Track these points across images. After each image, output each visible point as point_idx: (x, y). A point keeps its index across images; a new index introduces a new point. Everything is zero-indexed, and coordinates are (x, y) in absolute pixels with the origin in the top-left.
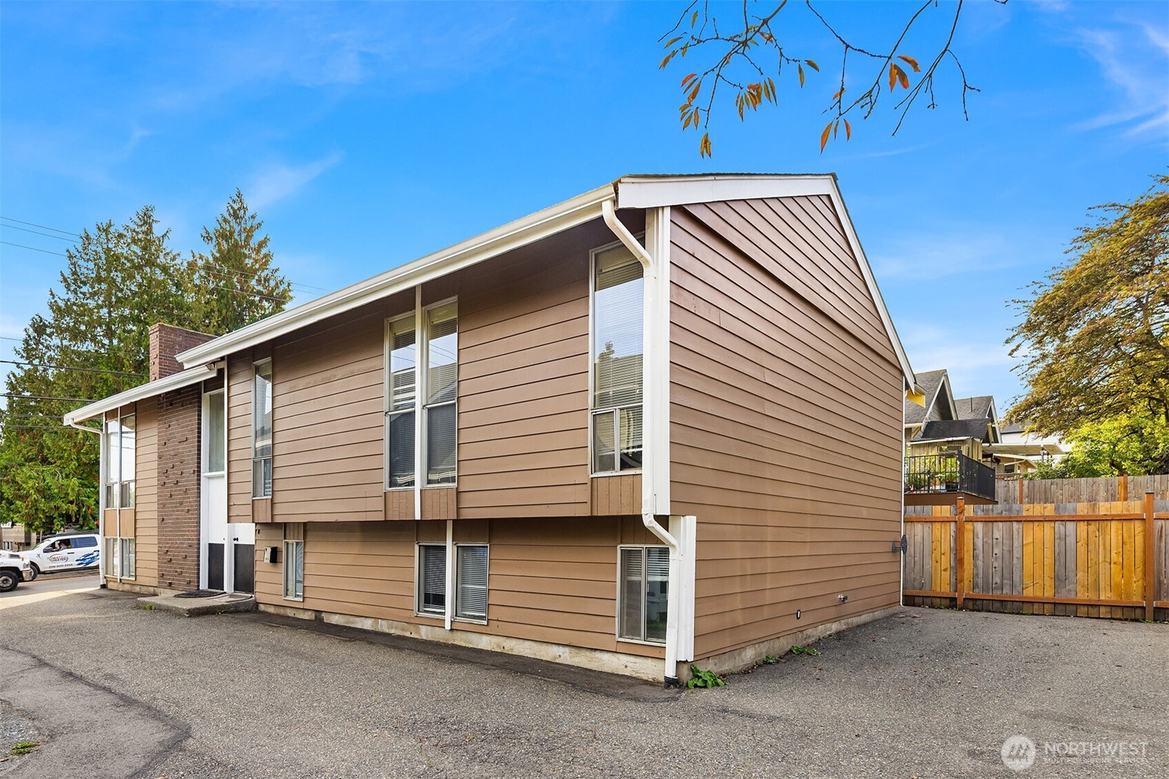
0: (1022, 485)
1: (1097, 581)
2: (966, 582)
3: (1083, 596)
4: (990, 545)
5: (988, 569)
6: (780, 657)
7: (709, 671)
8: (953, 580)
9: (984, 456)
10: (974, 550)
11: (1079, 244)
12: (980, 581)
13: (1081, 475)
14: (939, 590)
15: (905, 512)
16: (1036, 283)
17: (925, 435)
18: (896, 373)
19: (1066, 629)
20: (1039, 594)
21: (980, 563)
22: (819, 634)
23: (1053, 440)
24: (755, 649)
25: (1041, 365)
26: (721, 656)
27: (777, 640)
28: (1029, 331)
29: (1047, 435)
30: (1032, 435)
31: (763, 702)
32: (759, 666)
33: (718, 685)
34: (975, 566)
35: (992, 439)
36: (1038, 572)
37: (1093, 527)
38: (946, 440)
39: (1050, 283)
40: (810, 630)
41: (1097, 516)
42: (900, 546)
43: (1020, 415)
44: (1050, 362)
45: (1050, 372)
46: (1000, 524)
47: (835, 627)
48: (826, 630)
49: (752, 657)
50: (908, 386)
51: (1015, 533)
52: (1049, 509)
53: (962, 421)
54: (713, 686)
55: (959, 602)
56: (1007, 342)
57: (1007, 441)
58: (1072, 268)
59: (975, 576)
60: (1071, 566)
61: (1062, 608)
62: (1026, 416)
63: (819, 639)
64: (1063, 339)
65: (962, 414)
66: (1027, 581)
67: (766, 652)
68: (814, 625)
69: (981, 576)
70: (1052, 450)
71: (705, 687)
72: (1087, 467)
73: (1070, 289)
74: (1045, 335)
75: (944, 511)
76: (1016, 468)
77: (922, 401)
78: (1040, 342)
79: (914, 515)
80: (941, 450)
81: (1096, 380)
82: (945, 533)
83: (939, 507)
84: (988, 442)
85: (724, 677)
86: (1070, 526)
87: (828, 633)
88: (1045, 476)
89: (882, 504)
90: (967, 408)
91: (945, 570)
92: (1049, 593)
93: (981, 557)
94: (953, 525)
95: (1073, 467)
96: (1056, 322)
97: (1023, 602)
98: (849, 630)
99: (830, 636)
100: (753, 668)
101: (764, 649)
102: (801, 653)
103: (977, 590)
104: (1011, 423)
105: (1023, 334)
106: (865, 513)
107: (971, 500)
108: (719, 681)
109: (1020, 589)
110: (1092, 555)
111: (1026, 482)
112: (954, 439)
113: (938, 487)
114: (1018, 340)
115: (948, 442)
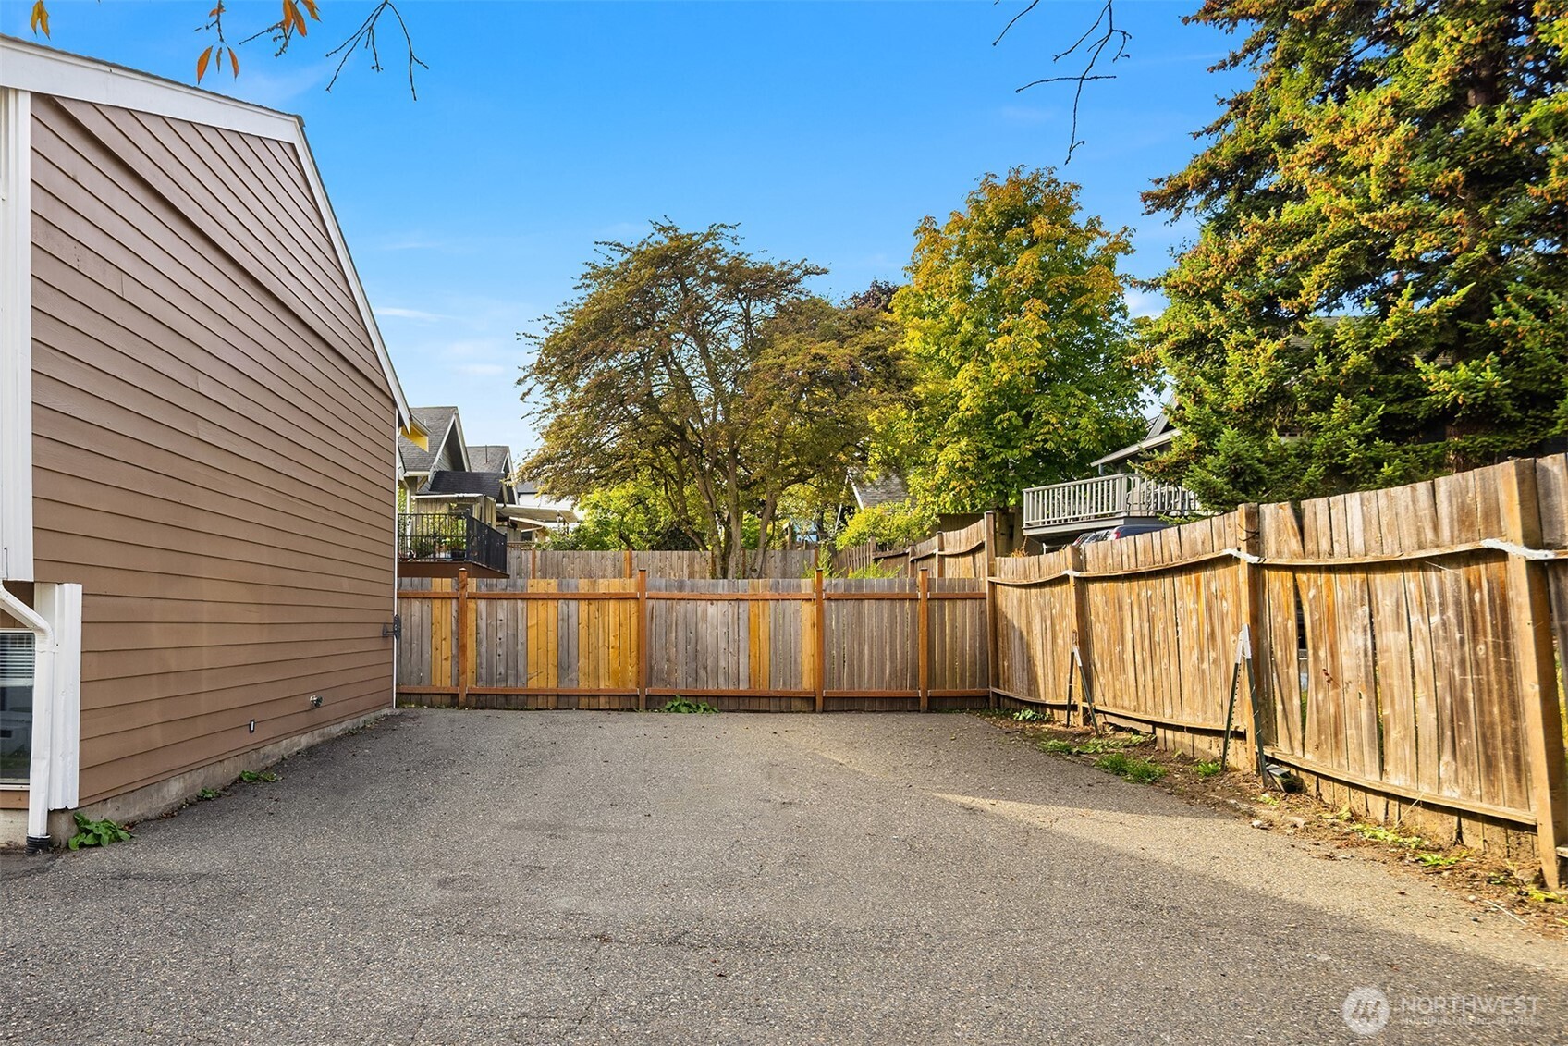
0: (534, 557)
1: (597, 668)
2: (469, 674)
3: (585, 685)
4: (494, 628)
5: (492, 657)
6: (224, 790)
7: (105, 821)
8: (455, 672)
9: (499, 519)
10: (477, 633)
11: (587, 282)
12: (483, 672)
13: (591, 548)
14: (439, 685)
15: (400, 585)
16: (547, 318)
17: (434, 488)
18: (388, 405)
19: (565, 724)
20: (543, 685)
21: (483, 650)
22: (283, 752)
23: (565, 505)
24: (185, 780)
25: (551, 415)
26: (126, 796)
27: (218, 765)
28: (541, 373)
29: (559, 499)
30: (545, 498)
31: (187, 855)
32: (191, 804)
33: (119, 839)
34: (479, 654)
35: (506, 499)
36: (542, 660)
37: (594, 606)
38: (456, 495)
39: (561, 320)
40: (270, 747)
41: (596, 594)
42: (393, 630)
43: (534, 470)
44: (562, 413)
45: (560, 425)
46: (505, 602)
47: (305, 741)
48: (293, 746)
49: (180, 793)
50: (401, 423)
51: (520, 613)
52: (551, 586)
53: (475, 474)
54: (111, 842)
55: (462, 699)
56: (519, 382)
57: (525, 502)
58: (581, 307)
59: (479, 665)
60: (573, 651)
61: (565, 701)
62: (539, 474)
63: (283, 759)
64: (575, 389)
65: (476, 465)
66: (532, 671)
67: (203, 784)
68: (276, 740)
69: (484, 665)
70: (567, 517)
71: (98, 845)
72: (597, 539)
73: (580, 333)
74: (556, 382)
75: (444, 585)
76: (534, 536)
77: (424, 444)
78: (551, 388)
79: (409, 589)
80: (451, 508)
81: (605, 440)
82: (446, 612)
83: (439, 580)
84: (502, 502)
85: (130, 827)
86: (573, 604)
87: (296, 749)
88: (558, 547)
89: (370, 574)
90: (482, 457)
91: (446, 659)
92: (552, 684)
93: (484, 643)
94: (454, 602)
95: (585, 537)
96: (566, 368)
97: (527, 695)
98: (324, 743)
99: (298, 753)
100: (181, 808)
101: (197, 780)
102: (255, 779)
103: (480, 683)
104: (524, 481)
105: (534, 377)
106: (346, 585)
107: (478, 572)
108: (122, 833)
109: (524, 680)
110: (593, 639)
111: (538, 553)
112: (466, 495)
113: (442, 555)
114: (530, 382)
115: (458, 498)
